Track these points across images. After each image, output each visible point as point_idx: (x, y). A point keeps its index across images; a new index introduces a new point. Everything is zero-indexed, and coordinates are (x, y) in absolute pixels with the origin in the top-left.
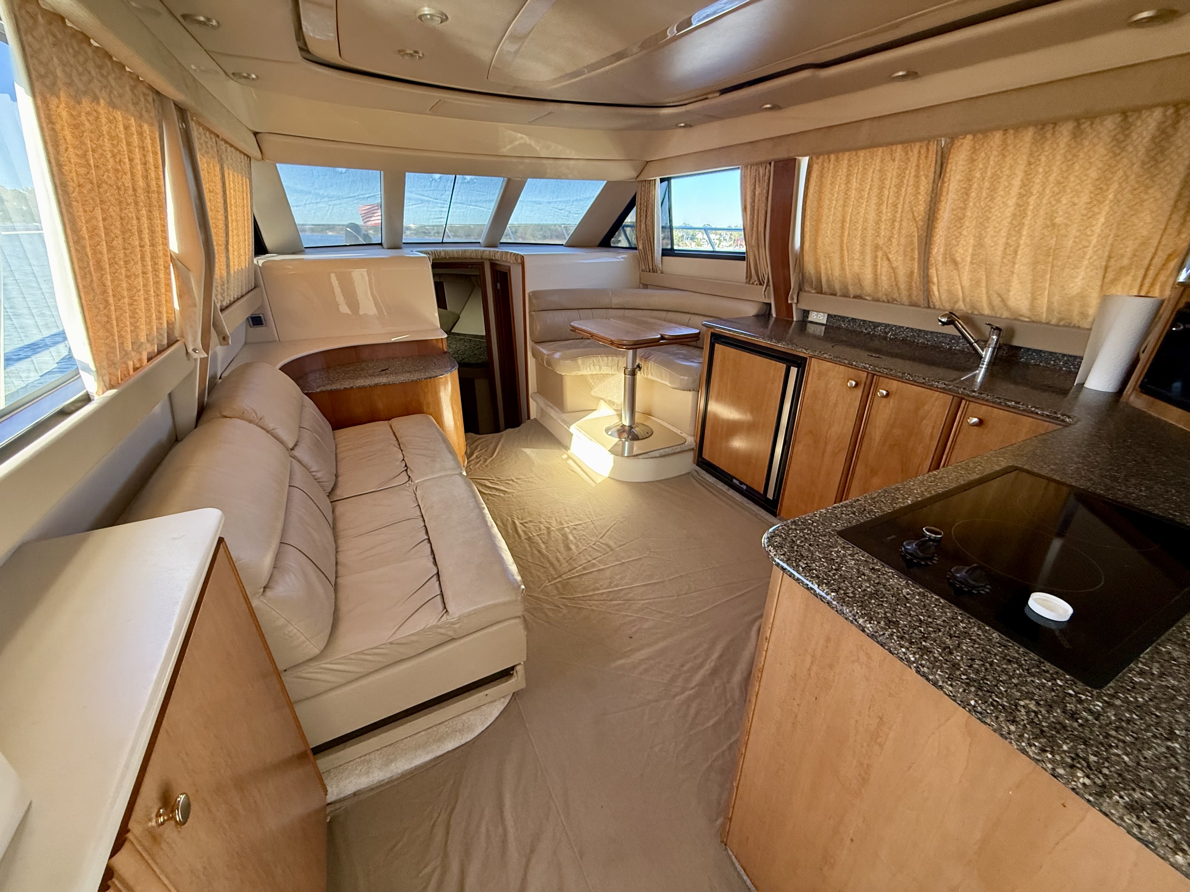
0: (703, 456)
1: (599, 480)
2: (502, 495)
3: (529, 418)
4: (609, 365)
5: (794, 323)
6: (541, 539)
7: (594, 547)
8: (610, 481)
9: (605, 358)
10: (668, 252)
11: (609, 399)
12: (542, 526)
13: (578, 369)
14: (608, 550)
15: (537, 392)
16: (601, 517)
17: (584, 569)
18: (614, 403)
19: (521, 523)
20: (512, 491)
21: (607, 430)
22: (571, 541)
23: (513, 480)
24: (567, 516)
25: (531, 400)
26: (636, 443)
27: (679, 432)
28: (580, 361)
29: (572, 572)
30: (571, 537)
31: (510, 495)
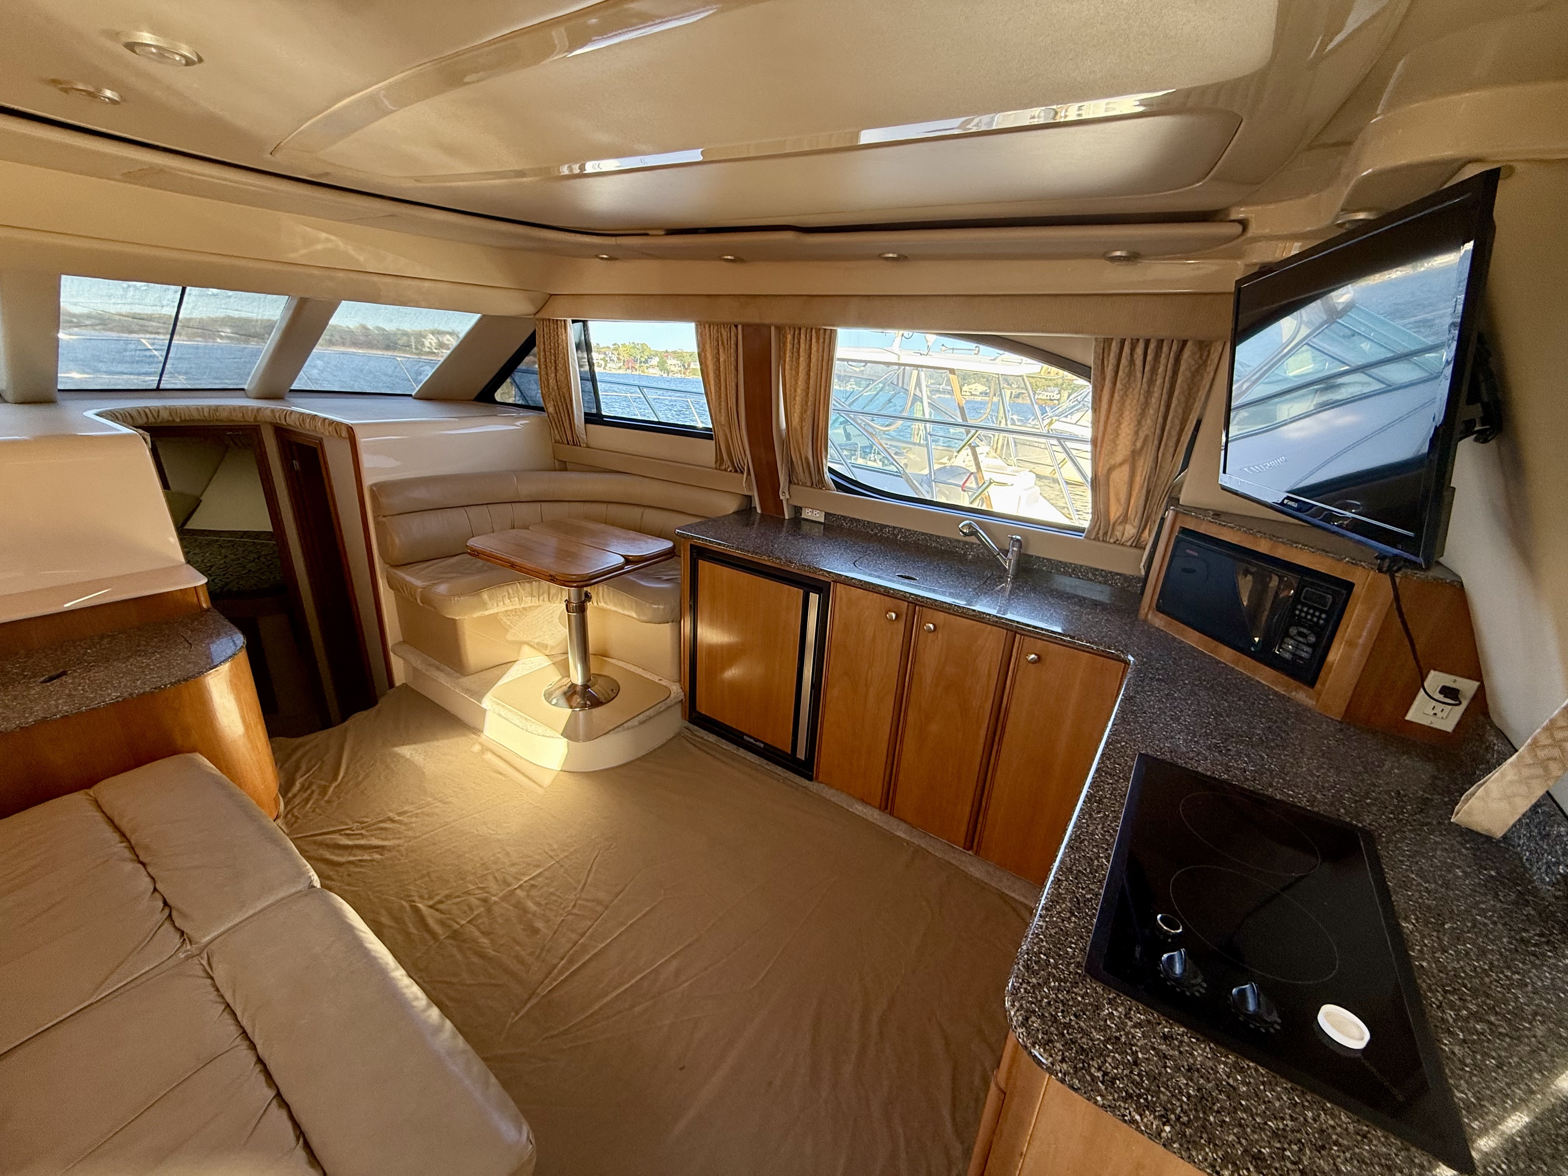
0: (698, 709)
1: (547, 780)
2: (377, 856)
3: (391, 684)
4: (535, 594)
5: (786, 522)
6: (479, 929)
7: (575, 911)
8: (566, 777)
9: (527, 585)
10: (595, 418)
11: (536, 641)
12: (473, 901)
13: (484, 606)
14: (599, 908)
15: (404, 642)
16: (572, 850)
17: (571, 962)
18: (546, 646)
19: (431, 907)
20: (397, 842)
21: (548, 696)
22: (534, 914)
23: (392, 821)
24: (513, 865)
25: (392, 656)
26: (597, 711)
27: (656, 679)
28: (485, 596)
29: (553, 975)
30: (530, 905)
31: (394, 853)
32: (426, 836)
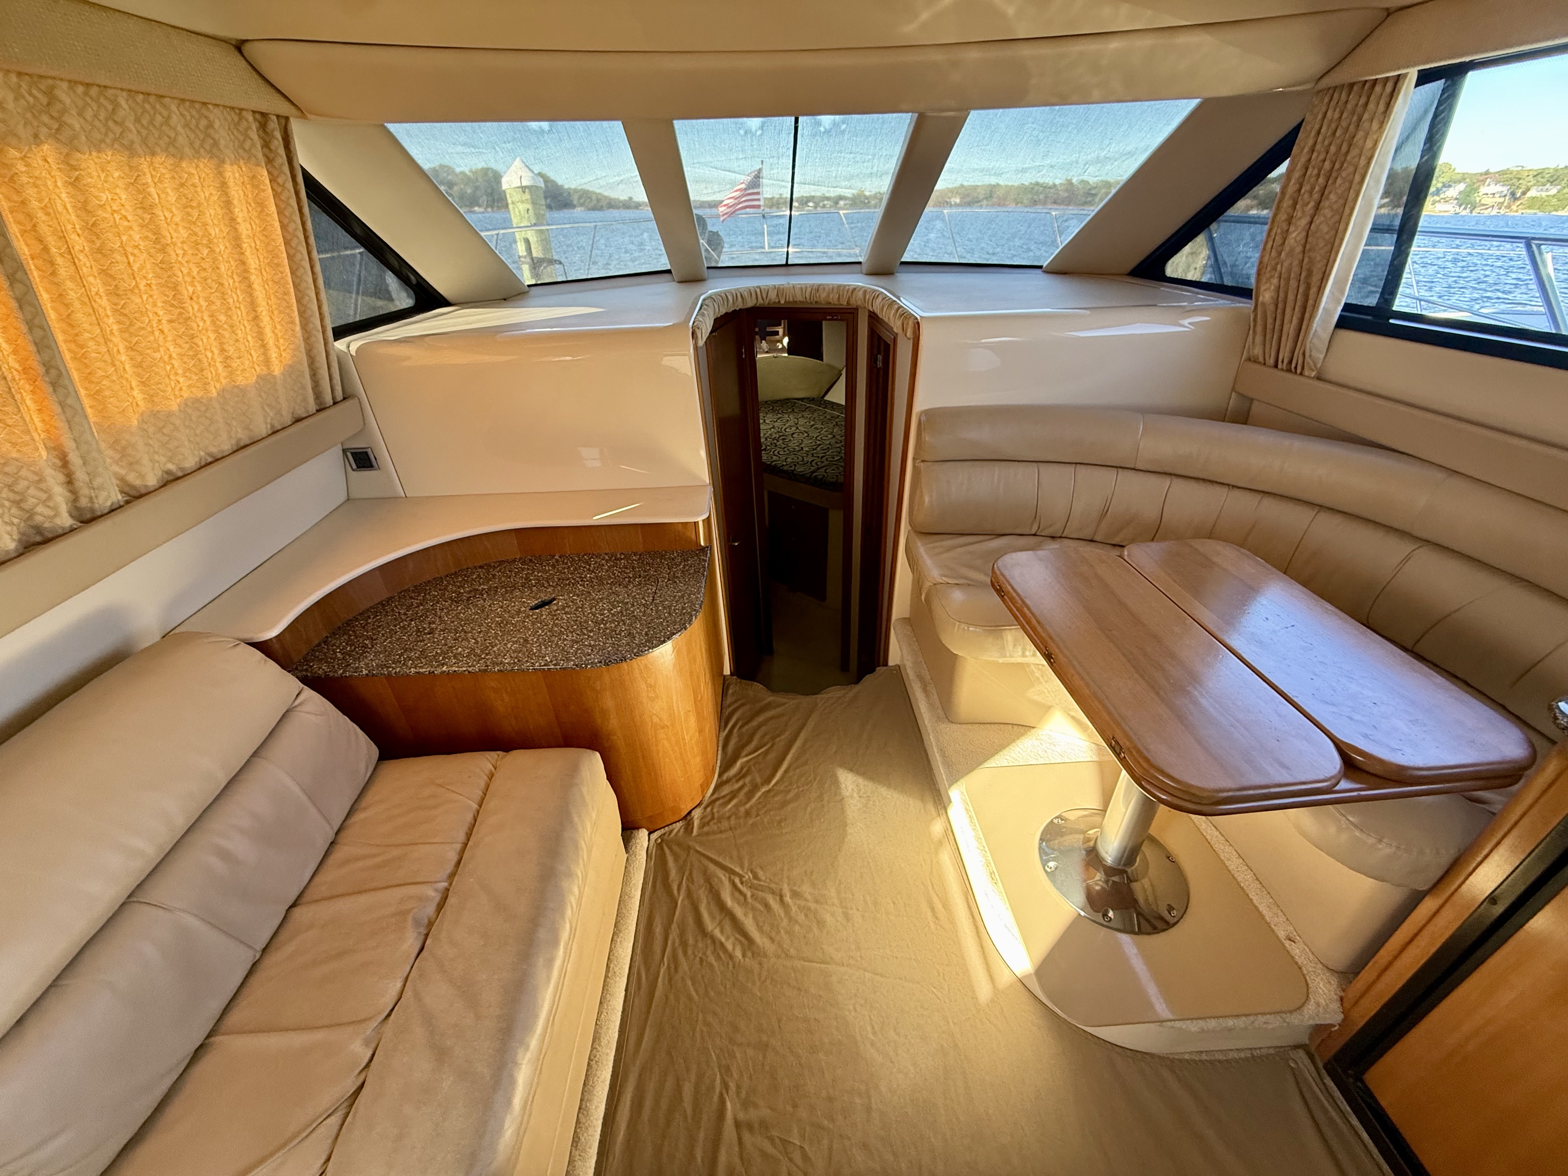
3: (886, 661)
10: (1365, 319)
13: (1001, 651)
21: (1049, 838)
23: (782, 900)
25: (892, 632)
28: (1009, 636)
32: (798, 964)
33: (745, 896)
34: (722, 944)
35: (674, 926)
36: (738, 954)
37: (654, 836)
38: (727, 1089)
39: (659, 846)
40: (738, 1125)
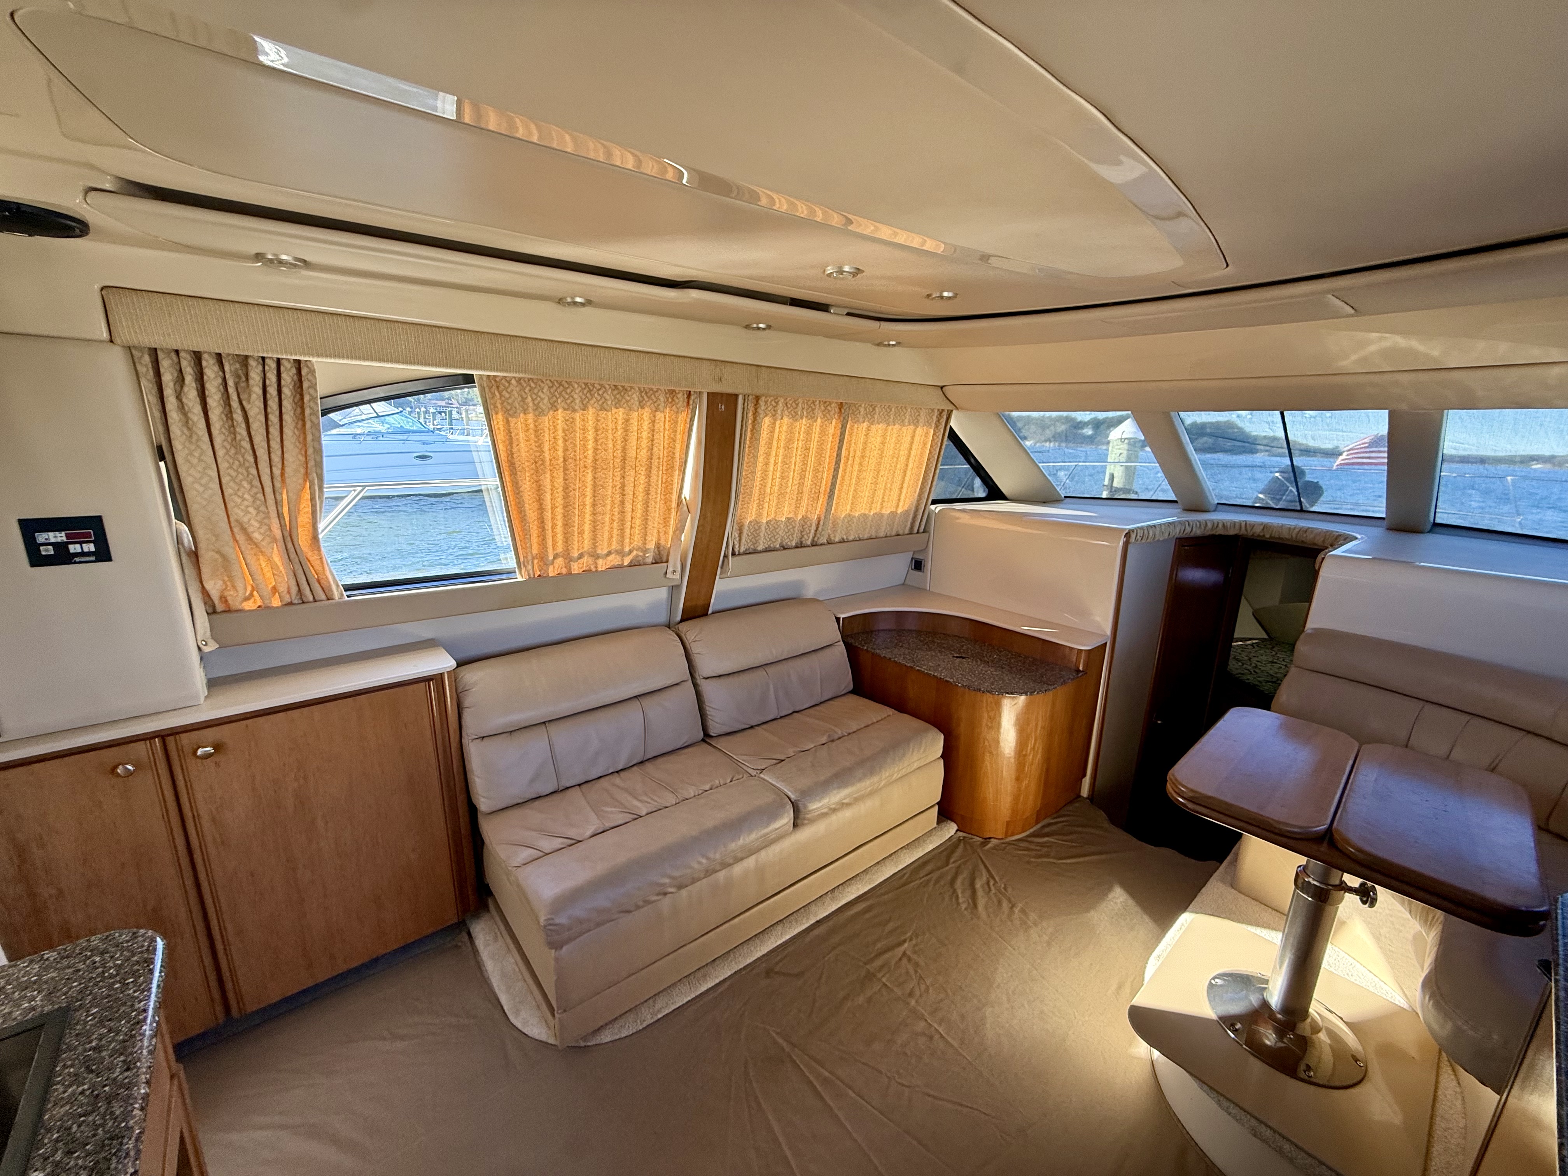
6: (876, 993)
7: (894, 1085)
22: (891, 1042)
23: (1012, 907)
24: (960, 1016)
29: (814, 1065)
30: (903, 1037)
31: (969, 917)
32: (995, 935)
33: (990, 890)
34: (957, 896)
35: (939, 872)
36: (964, 906)
37: (960, 834)
38: (911, 940)
39: (959, 840)
40: (904, 954)
